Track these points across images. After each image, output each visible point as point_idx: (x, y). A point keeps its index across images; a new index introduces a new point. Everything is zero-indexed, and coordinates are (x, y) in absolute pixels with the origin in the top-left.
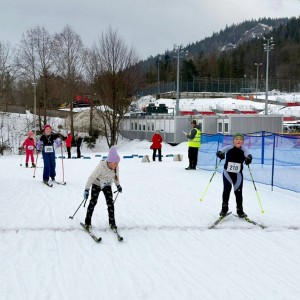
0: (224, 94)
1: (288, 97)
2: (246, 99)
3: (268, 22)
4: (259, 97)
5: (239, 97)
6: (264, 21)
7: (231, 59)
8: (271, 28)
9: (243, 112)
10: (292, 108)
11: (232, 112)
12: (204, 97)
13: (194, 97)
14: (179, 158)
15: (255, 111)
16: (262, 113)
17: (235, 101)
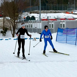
2: (70, 13)
4: (75, 12)
5: (67, 13)
9: (69, 19)
11: (64, 19)
12: (51, 13)
13: (47, 13)
17: (65, 14)
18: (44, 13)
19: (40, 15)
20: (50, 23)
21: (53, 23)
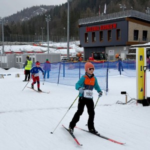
0: (26, 43)
1: (58, 45)
2: (37, 45)
3: (45, 7)
4: (44, 45)
5: (34, 45)
6: (42, 6)
7: (28, 25)
8: (46, 10)
9: (37, 52)
10: (60, 50)
11: (32, 52)
12: (16, 45)
13: (11, 45)
14: (18, 76)
15: (43, 52)
16: (46, 52)
17: (32, 46)
18: (7, 44)
19: (3, 47)
20: (17, 57)
21: (20, 57)
